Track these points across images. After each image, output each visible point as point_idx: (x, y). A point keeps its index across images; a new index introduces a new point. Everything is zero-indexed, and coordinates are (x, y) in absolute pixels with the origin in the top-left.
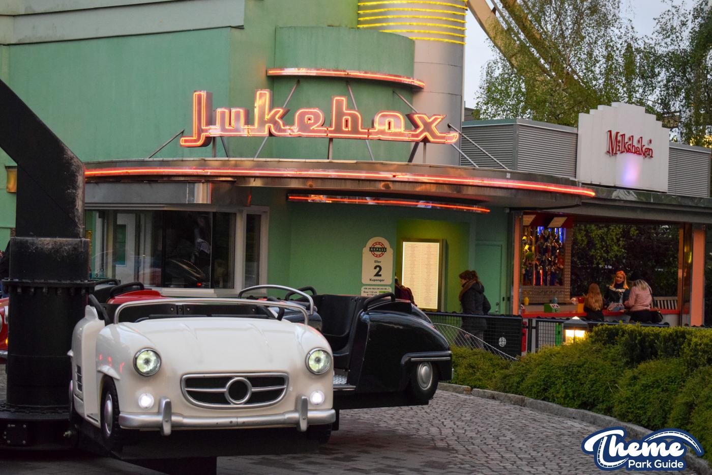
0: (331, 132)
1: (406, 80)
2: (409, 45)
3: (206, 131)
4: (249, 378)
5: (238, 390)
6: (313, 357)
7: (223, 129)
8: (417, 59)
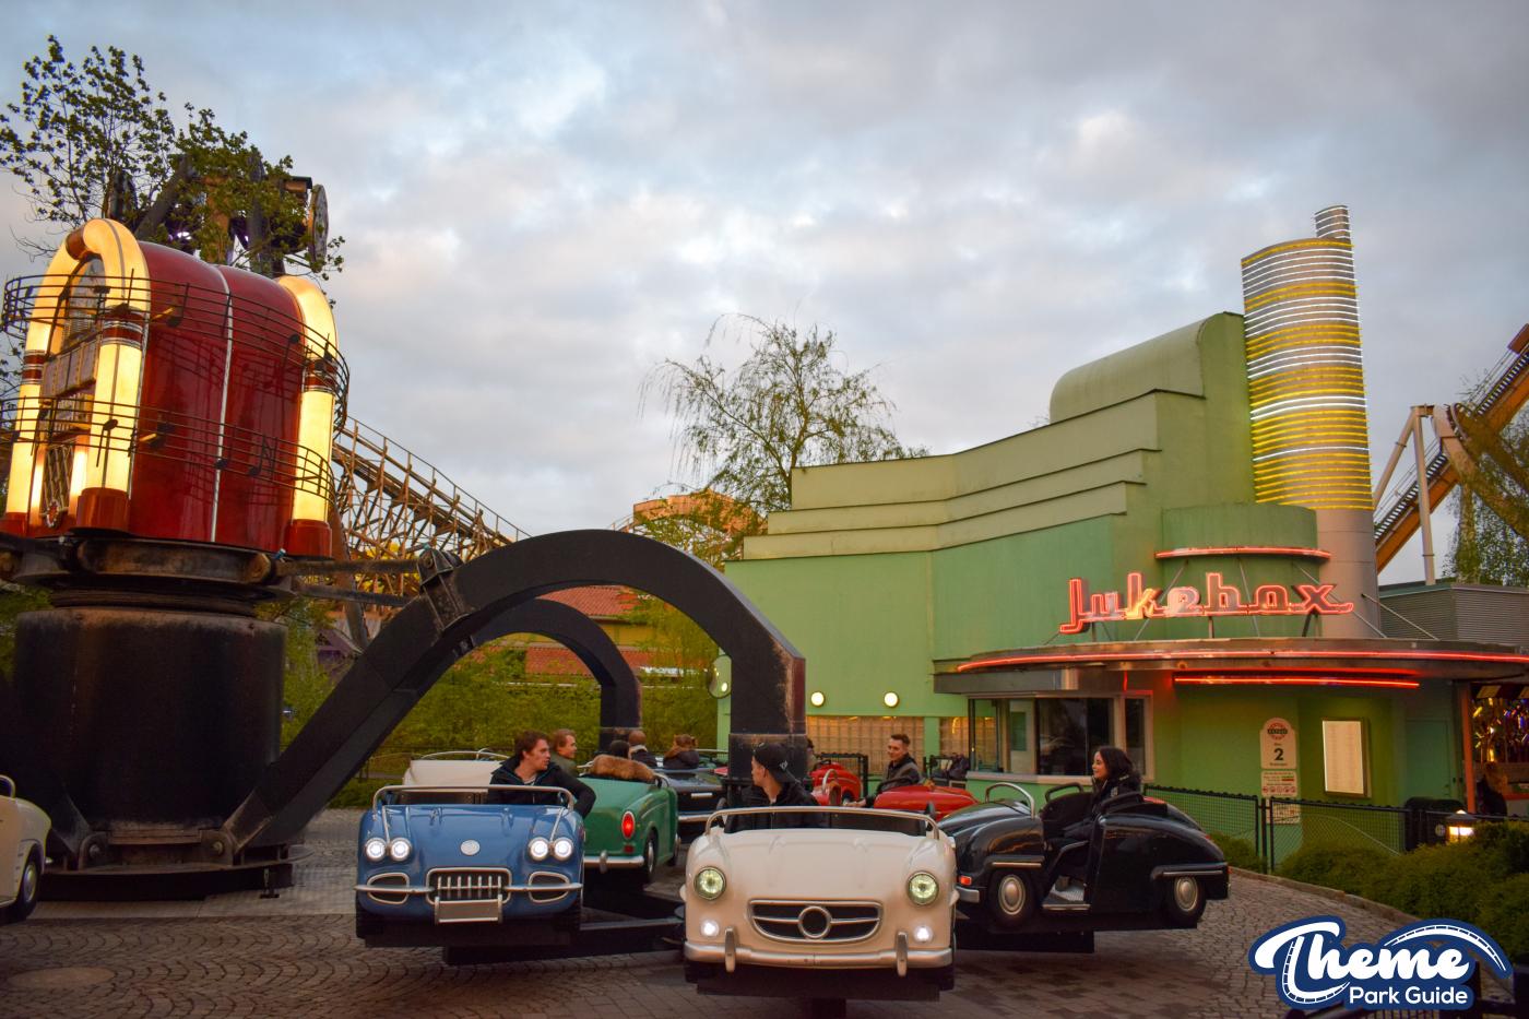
0: (1208, 610)
1: (1306, 552)
2: (1308, 517)
3: (1083, 617)
4: (829, 908)
5: (815, 921)
6: (919, 881)
7: (1098, 614)
8: (1320, 528)
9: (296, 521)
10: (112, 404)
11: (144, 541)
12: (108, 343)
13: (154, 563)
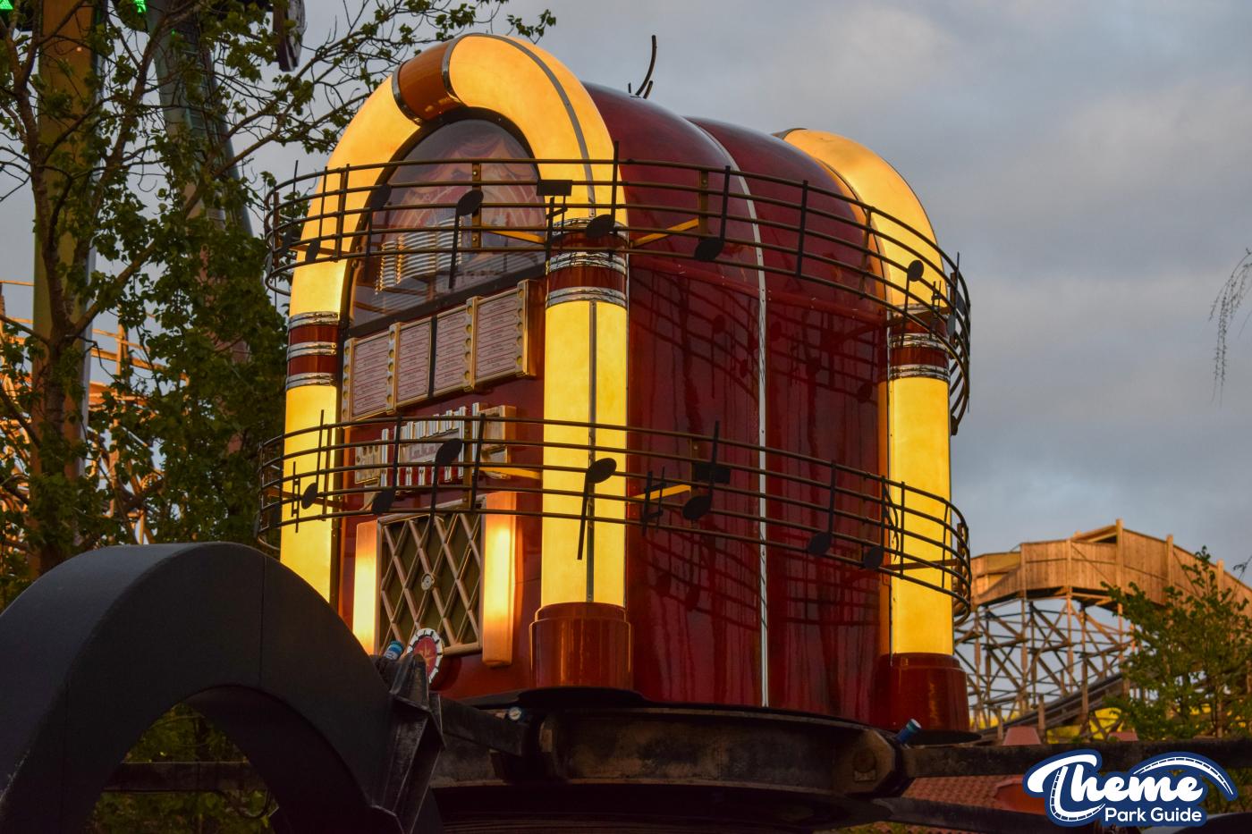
9: (899, 657)
10: (593, 426)
11: (666, 711)
12: (565, 299)
13: (678, 757)
